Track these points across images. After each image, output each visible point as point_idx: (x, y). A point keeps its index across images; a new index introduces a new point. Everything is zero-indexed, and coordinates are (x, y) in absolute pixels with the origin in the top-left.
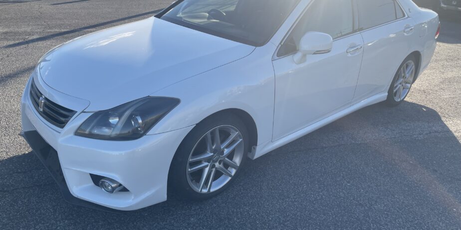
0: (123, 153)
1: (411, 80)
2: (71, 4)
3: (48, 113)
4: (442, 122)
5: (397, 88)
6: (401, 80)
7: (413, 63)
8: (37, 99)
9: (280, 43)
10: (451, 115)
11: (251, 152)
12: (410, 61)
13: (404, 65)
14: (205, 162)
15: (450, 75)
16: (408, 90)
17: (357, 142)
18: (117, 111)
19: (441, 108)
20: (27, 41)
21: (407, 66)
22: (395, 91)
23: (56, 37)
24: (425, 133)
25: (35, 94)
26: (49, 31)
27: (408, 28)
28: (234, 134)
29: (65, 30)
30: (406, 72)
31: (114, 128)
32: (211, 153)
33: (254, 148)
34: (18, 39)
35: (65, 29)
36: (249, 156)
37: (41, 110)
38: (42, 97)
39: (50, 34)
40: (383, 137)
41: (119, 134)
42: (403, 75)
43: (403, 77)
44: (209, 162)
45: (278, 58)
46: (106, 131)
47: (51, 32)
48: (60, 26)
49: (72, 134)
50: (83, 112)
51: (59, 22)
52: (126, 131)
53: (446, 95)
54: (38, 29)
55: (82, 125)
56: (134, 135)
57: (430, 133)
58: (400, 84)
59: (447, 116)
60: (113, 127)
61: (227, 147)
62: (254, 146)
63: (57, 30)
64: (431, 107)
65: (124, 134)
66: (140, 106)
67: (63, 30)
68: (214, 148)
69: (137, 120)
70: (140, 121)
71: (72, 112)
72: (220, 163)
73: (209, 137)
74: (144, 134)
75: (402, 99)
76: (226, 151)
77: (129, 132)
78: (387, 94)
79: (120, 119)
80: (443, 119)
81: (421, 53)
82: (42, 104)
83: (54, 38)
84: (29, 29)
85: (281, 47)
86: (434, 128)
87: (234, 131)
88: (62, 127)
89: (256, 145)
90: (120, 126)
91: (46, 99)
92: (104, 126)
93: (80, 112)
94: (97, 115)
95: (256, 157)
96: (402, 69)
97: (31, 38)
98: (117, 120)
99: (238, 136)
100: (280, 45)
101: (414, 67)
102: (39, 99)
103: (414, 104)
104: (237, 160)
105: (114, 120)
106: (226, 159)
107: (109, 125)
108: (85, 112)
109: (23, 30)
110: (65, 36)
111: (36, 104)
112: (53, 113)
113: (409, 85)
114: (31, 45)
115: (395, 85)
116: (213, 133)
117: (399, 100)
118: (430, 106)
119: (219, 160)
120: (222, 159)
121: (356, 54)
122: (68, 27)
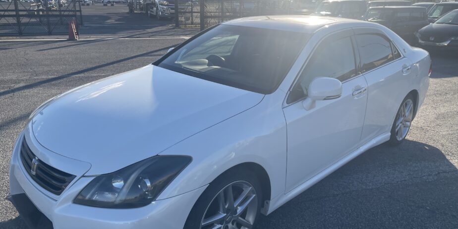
0: (129, 222)
1: (411, 118)
2: (58, 49)
3: (42, 177)
4: (447, 160)
5: (399, 127)
6: (402, 119)
7: (411, 102)
8: (29, 161)
9: (289, 90)
10: (454, 152)
11: (263, 207)
12: (409, 100)
13: (404, 104)
14: (218, 224)
15: (443, 110)
16: (408, 128)
17: (368, 188)
18: (122, 173)
19: (443, 146)
20: (12, 90)
21: (406, 104)
22: (396, 130)
23: (43, 85)
24: (434, 174)
25: (27, 155)
26: (35, 78)
27: (406, 68)
28: (247, 190)
29: (53, 77)
30: (406, 111)
31: (119, 193)
32: (224, 213)
33: (267, 203)
34: (3, 88)
35: (52, 75)
36: (262, 212)
37: (34, 173)
38: (35, 158)
39: (37, 81)
40: (393, 180)
41: (125, 200)
42: (403, 114)
43: (404, 116)
44: (221, 225)
45: (288, 105)
46: (109, 197)
47: (38, 79)
48: (47, 73)
49: (70, 203)
50: (83, 176)
51: (46, 69)
52: (132, 197)
53: (444, 131)
54: (25, 76)
55: (82, 190)
56: (143, 201)
57: (439, 173)
58: (401, 123)
59: (450, 154)
60: (117, 192)
61: (240, 205)
62: (268, 201)
63: (44, 77)
64: (433, 145)
65: (129, 200)
66: (148, 167)
67: (50, 77)
68: (226, 207)
69: (145, 183)
70: (149, 184)
71: (71, 177)
72: (233, 224)
73: (222, 195)
74: (154, 199)
75: (403, 137)
76: (240, 210)
77: (136, 198)
78: (390, 134)
79: (125, 182)
80: (448, 157)
81: (418, 91)
82: (35, 166)
83: (41, 85)
84: (14, 77)
85: (290, 93)
86: (441, 168)
87: (248, 187)
88: (59, 194)
89: (269, 199)
90: (125, 190)
91: (40, 161)
92: (107, 191)
93: (80, 176)
94: (98, 179)
95: (269, 212)
96: (402, 108)
97: (17, 86)
98: (122, 183)
99: (252, 192)
100: (289, 92)
101: (412, 105)
102: (32, 160)
103: (415, 142)
104: (251, 219)
105: (118, 184)
106: (240, 218)
107: (112, 190)
108: (84, 176)
109: (8, 77)
110: (53, 82)
111: (28, 166)
112: (47, 177)
113: (408, 123)
114: (16, 93)
115: (397, 125)
116: (225, 192)
117: (401, 139)
118: (431, 143)
119: (233, 219)
120: (235, 219)
121: (361, 97)
122: (56, 74)
